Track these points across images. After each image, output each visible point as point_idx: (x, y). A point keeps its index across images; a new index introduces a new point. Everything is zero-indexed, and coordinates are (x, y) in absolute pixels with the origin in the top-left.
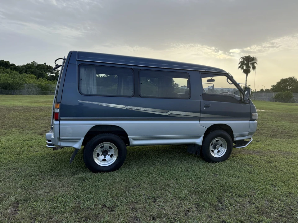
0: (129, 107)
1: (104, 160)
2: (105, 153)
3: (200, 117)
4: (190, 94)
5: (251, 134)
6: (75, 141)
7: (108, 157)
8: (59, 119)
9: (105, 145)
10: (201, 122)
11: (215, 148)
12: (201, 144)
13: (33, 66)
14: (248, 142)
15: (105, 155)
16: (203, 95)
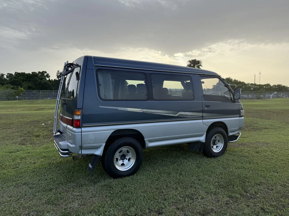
0: (145, 110)
1: (123, 165)
2: (123, 157)
3: (203, 117)
4: (194, 96)
5: (240, 129)
6: (97, 148)
7: (126, 162)
8: (81, 126)
9: (123, 149)
10: (204, 121)
11: (214, 144)
12: (204, 141)
14: (238, 136)
15: (123, 160)
16: (203, 96)
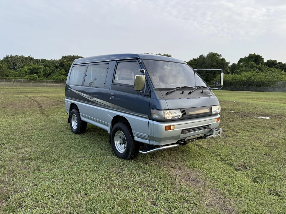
3: (108, 106)
16: (112, 84)
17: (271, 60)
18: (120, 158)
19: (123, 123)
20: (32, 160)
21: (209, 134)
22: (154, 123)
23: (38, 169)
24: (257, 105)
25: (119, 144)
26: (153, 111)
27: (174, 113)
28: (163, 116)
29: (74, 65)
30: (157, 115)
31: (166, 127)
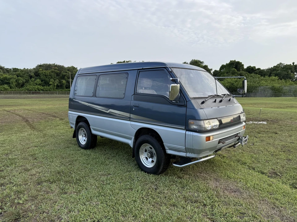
0: (90, 104)
3: (130, 118)
4: (125, 94)
10: (132, 123)
13: (278, 68)
16: (134, 94)
17: (250, 66)
18: (148, 173)
19: (151, 135)
20: (50, 181)
21: (238, 142)
22: (193, 134)
23: (63, 191)
24: (249, 111)
25: (145, 158)
26: (191, 121)
27: (213, 122)
28: (204, 126)
29: (79, 75)
30: (195, 126)
31: (207, 137)
